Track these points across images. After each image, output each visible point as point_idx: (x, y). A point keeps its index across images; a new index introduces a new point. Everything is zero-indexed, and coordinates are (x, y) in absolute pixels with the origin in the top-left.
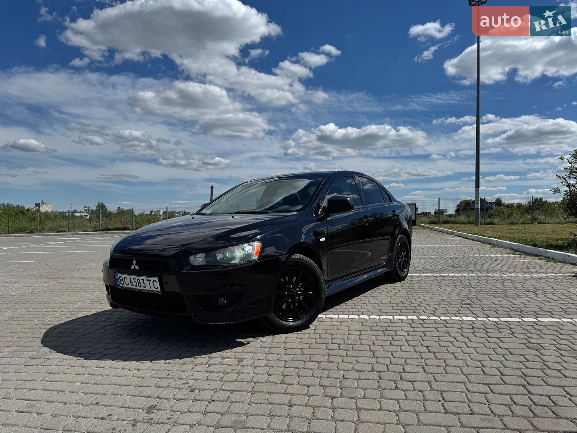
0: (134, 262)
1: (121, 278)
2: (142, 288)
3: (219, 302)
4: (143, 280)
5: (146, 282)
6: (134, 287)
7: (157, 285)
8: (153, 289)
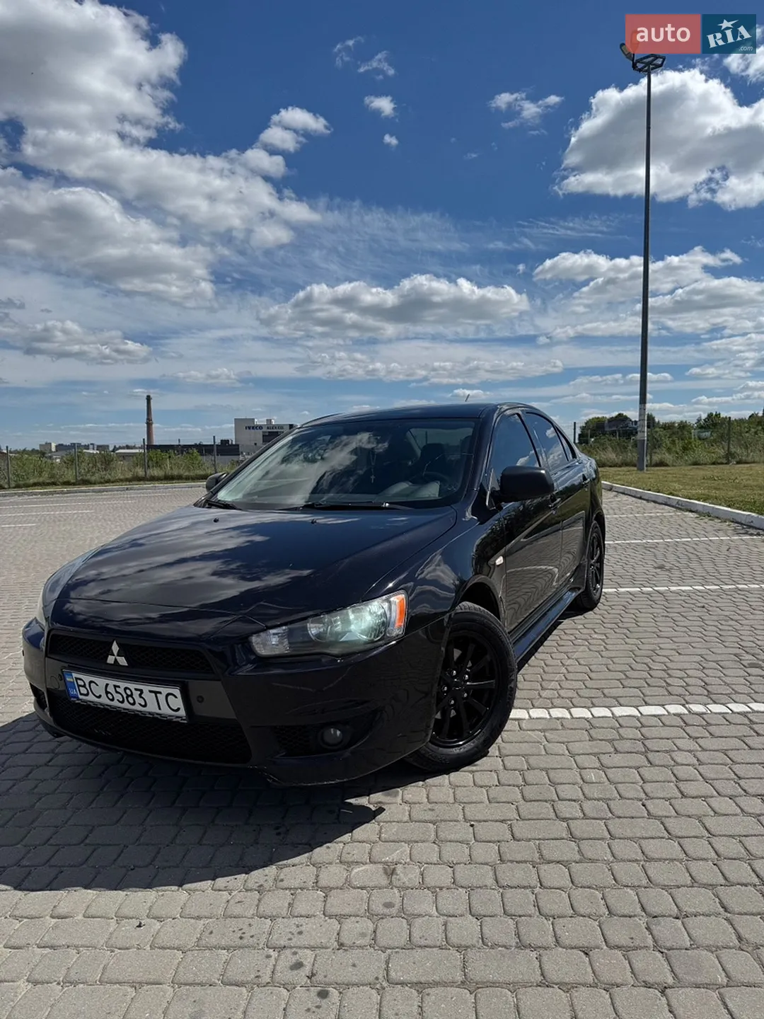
0: (115, 648)
1: (80, 683)
2: (137, 707)
3: (327, 739)
4: (141, 691)
5: (150, 698)
6: (115, 703)
7: (177, 702)
8: (165, 710)
